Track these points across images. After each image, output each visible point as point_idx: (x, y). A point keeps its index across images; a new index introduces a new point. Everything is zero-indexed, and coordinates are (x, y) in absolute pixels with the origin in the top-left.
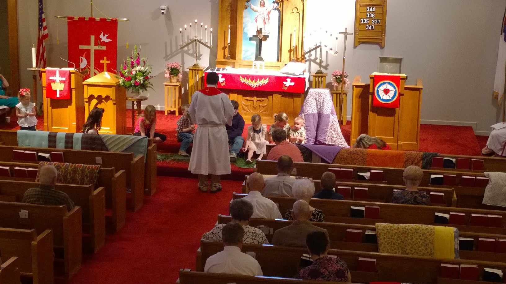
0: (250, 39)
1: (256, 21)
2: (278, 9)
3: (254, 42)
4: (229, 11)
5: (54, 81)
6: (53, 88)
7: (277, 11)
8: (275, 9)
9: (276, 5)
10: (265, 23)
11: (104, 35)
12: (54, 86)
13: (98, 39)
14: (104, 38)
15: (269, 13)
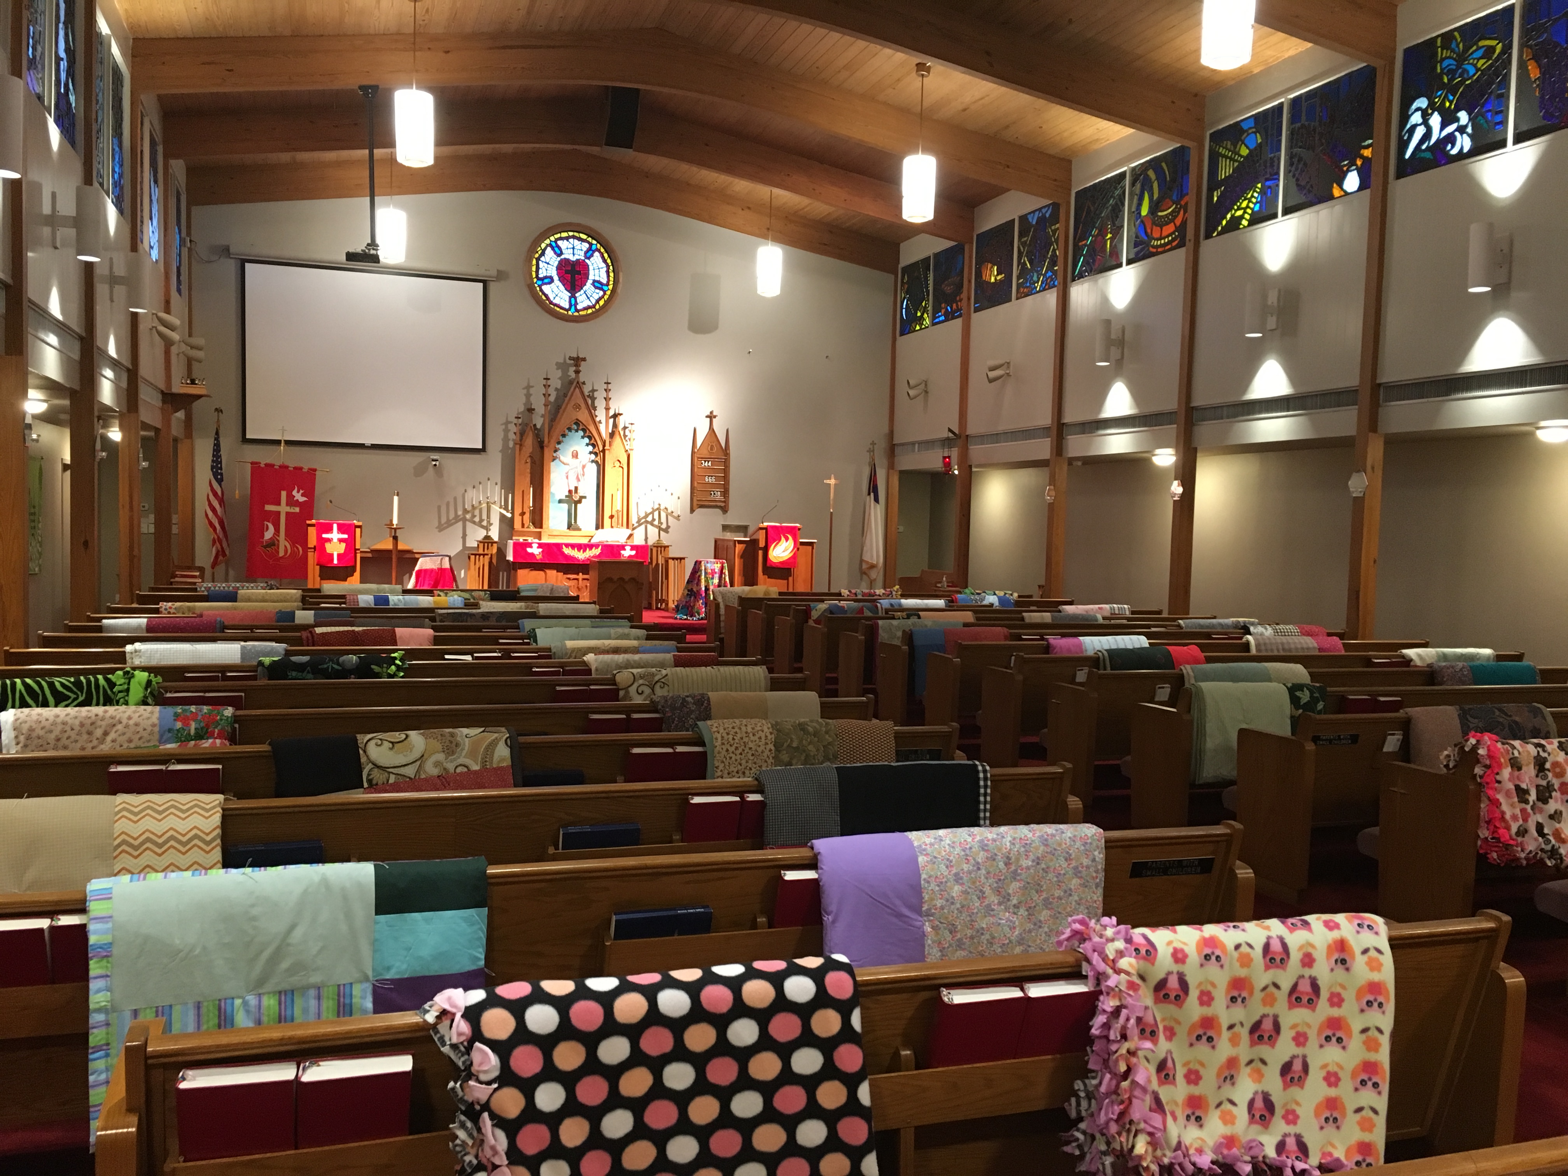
0: (560, 501)
1: (567, 477)
2: (597, 462)
3: (565, 506)
4: (529, 465)
5: (329, 540)
6: (329, 550)
7: (594, 465)
8: (593, 461)
9: (593, 457)
10: (578, 480)
11: (298, 492)
12: (329, 548)
13: (290, 497)
14: (298, 496)
15: (584, 467)
